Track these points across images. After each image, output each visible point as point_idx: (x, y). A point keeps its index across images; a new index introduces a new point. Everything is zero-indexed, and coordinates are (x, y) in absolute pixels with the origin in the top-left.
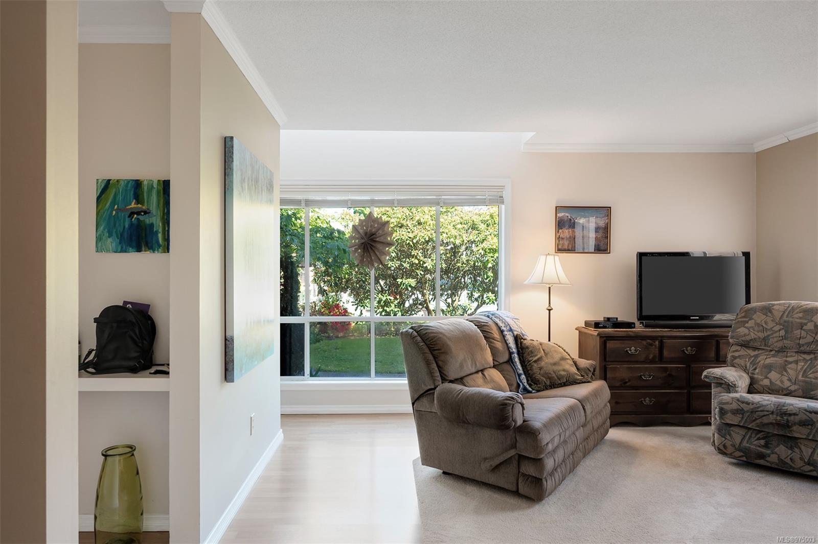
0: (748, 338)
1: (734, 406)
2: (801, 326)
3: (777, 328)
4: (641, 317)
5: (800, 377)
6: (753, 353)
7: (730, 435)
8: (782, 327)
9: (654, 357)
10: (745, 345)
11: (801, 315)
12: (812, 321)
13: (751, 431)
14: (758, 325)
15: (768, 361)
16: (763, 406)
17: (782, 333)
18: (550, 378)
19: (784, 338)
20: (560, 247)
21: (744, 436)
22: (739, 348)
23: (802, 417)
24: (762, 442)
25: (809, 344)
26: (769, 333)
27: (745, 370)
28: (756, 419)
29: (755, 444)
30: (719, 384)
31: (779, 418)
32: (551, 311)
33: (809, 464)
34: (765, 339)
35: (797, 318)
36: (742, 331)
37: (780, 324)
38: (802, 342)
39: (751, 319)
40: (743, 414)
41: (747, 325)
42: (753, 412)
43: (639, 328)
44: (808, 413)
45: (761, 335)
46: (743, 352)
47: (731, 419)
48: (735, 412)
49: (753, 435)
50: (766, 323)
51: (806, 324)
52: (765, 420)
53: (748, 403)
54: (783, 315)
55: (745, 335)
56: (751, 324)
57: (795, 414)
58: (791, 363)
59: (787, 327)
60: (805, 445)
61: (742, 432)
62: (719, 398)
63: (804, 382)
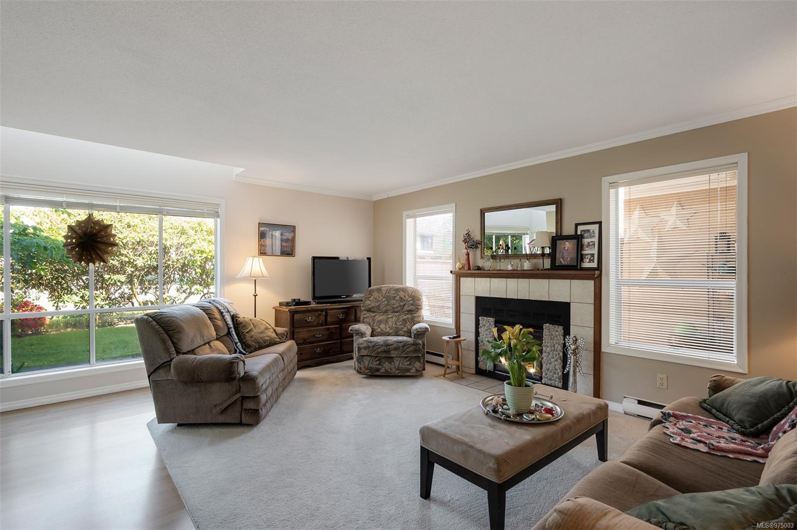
0: (370, 306)
1: (365, 345)
2: (394, 297)
3: (384, 299)
4: (314, 298)
5: (394, 325)
6: (373, 315)
7: (363, 361)
9: (322, 322)
10: (369, 310)
11: (394, 292)
12: (399, 295)
13: (373, 358)
14: (375, 298)
15: (380, 318)
16: (378, 342)
17: (386, 302)
18: (258, 343)
19: (387, 305)
20: (262, 251)
22: (366, 312)
23: (395, 345)
24: (378, 362)
25: (397, 307)
26: (380, 303)
27: (369, 325)
28: (375, 350)
29: (374, 364)
30: (357, 334)
31: (385, 348)
32: (256, 297)
33: (398, 370)
34: (378, 306)
35: (392, 293)
36: (368, 302)
37: (385, 298)
38: (394, 306)
39: (372, 295)
40: (369, 349)
41: (370, 299)
42: (374, 346)
43: (313, 305)
45: (377, 304)
46: (368, 314)
47: (364, 352)
48: (366, 348)
49: (374, 360)
51: (396, 297)
52: (379, 350)
53: (371, 342)
54: (386, 292)
55: (369, 305)
56: (372, 298)
57: (392, 345)
58: (390, 318)
59: (388, 298)
60: (397, 360)
61: (369, 359)
62: (358, 341)
63: (396, 327)
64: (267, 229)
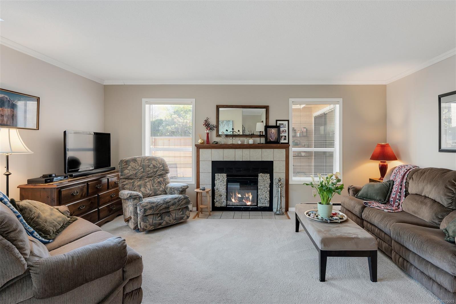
0: (129, 175)
1: (149, 206)
3: (140, 168)
5: (152, 188)
6: (131, 181)
8: (142, 167)
9: (85, 194)
10: (128, 178)
11: (147, 161)
12: (152, 164)
13: (155, 215)
14: (132, 168)
15: (139, 183)
17: (142, 170)
19: (143, 172)
21: (153, 218)
22: (124, 180)
24: (160, 218)
25: (151, 173)
26: (137, 171)
33: (175, 220)
34: (136, 174)
35: (146, 163)
36: (127, 171)
37: (141, 166)
38: (149, 173)
39: (129, 165)
41: (128, 168)
42: (157, 206)
44: (173, 200)
45: (134, 172)
46: (127, 181)
47: (149, 212)
48: (150, 208)
49: (156, 216)
50: (136, 166)
51: (150, 165)
53: (154, 203)
54: (141, 162)
55: (128, 173)
56: (129, 168)
57: (170, 202)
58: (147, 182)
59: (143, 167)
61: (152, 216)
63: (153, 189)
64: (6, 96)
